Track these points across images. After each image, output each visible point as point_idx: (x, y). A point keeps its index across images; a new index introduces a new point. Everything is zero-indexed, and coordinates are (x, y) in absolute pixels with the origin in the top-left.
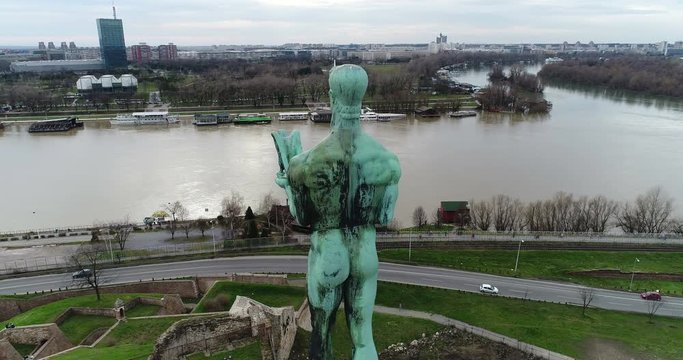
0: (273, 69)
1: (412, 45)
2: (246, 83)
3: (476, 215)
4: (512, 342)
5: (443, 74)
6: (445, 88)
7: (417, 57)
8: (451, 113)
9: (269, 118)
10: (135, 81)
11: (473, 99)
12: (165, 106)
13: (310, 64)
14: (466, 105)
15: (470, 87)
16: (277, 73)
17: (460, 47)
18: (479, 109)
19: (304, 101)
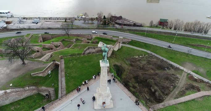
4: (165, 59)
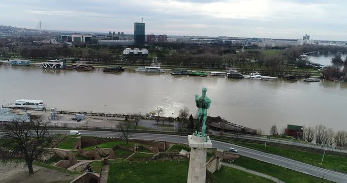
0: (211, 49)
1: (289, 40)
2: (196, 56)
3: (306, 133)
5: (304, 57)
6: (303, 65)
7: (290, 47)
8: (304, 79)
9: (206, 74)
10: (147, 52)
11: (319, 72)
12: (159, 64)
13: (230, 48)
14: (313, 75)
15: (318, 65)
16: (213, 52)
17: (317, 42)
18: (322, 78)
19: (224, 66)
